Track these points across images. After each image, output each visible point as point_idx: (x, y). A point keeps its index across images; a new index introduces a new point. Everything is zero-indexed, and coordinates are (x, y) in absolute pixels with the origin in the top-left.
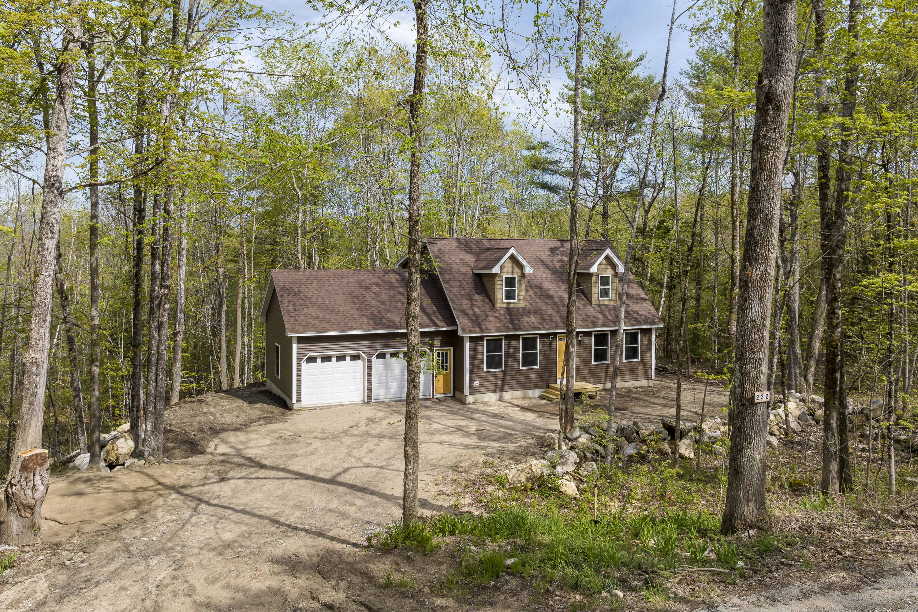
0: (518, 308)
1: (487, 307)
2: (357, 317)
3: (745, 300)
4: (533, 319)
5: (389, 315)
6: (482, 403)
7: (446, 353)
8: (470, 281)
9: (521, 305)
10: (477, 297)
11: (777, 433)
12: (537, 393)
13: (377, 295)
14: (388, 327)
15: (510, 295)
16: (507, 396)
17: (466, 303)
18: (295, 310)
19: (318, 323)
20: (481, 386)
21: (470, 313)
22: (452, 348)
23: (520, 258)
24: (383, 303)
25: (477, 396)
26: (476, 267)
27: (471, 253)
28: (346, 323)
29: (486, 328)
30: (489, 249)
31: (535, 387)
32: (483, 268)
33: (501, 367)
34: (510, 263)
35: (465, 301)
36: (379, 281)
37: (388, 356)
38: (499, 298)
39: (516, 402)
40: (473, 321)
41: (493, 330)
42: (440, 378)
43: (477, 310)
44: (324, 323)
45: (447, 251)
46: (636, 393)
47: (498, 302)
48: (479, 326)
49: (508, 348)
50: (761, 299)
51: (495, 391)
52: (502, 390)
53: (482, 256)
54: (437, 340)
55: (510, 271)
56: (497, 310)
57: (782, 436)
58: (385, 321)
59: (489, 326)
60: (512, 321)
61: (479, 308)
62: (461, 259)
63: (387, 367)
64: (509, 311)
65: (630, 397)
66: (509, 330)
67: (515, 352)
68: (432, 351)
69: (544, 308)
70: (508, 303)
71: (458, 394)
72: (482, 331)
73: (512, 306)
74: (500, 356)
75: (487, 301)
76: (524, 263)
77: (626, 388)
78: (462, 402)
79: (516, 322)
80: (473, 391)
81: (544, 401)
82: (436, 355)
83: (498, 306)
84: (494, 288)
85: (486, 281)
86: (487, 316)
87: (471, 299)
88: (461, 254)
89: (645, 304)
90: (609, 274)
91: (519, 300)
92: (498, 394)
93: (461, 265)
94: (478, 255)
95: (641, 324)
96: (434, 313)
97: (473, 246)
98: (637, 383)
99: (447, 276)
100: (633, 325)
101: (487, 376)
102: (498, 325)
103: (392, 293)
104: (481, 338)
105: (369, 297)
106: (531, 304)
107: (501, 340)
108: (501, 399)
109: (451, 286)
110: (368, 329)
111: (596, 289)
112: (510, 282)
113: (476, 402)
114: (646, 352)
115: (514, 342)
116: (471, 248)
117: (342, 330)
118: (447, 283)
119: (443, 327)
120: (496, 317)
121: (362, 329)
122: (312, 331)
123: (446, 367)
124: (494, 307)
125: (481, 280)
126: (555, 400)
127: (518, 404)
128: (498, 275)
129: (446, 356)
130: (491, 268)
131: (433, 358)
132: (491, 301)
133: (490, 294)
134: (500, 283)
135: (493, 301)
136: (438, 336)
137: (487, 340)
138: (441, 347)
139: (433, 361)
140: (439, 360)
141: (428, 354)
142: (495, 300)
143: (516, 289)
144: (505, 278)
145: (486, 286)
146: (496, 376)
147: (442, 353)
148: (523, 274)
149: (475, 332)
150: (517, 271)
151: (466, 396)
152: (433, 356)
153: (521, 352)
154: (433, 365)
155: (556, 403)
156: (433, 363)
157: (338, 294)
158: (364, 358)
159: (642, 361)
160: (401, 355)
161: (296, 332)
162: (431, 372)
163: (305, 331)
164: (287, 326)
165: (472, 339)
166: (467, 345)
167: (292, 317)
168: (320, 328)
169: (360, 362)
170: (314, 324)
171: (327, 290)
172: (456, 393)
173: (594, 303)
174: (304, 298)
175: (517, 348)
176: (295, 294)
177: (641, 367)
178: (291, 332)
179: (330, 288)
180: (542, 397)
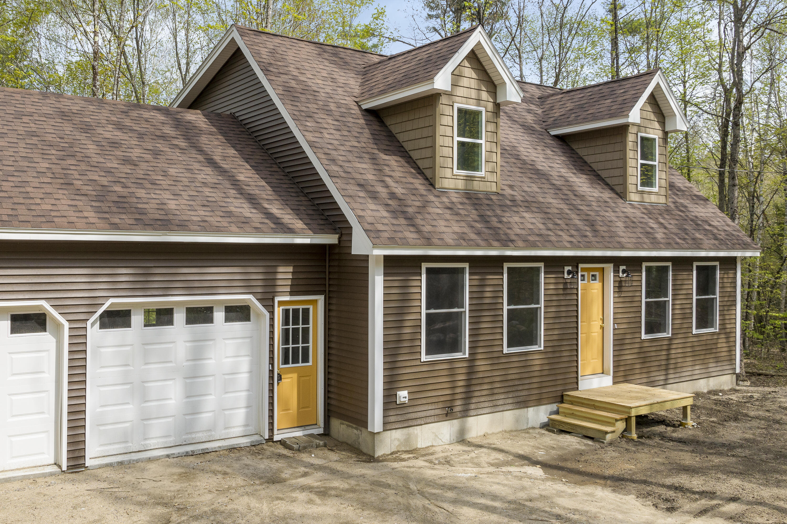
0: (485, 194)
1: (416, 184)
4: (529, 220)
6: (416, 454)
7: (306, 312)
8: (362, 121)
9: (492, 187)
10: (384, 159)
12: (543, 415)
15: (469, 157)
20: (415, 403)
22: (321, 298)
23: (494, 59)
25: (405, 434)
31: (539, 401)
32: (390, 94)
33: (461, 349)
34: (470, 73)
37: (137, 319)
38: (445, 162)
40: (394, 213)
41: (448, 240)
42: (290, 382)
45: (291, 59)
47: (444, 172)
48: (413, 226)
49: (476, 296)
51: (449, 414)
52: (465, 413)
54: (285, 273)
55: (471, 93)
56: (444, 192)
60: (483, 218)
61: (399, 182)
64: (472, 196)
67: (492, 307)
68: (268, 303)
69: (541, 200)
70: (470, 179)
71: (340, 428)
72: (424, 241)
73: (477, 186)
74: (460, 318)
75: (412, 171)
76: (504, 74)
78: (361, 452)
79: (495, 224)
80: (392, 421)
82: (278, 312)
83: (443, 182)
84: (432, 136)
85: (399, 126)
86: (425, 204)
87: (373, 163)
88: (326, 67)
90: (655, 134)
91: (489, 173)
92: (456, 423)
101: (426, 375)
102: (461, 230)
107: (463, 270)
108: (461, 439)
109: (319, 125)
111: (634, 165)
112: (470, 122)
113: (401, 452)
115: (492, 279)
116: (346, 63)
118: (309, 117)
119: (302, 232)
120: (447, 209)
123: (306, 350)
124: (432, 185)
125: (388, 122)
126: (609, 437)
127: (521, 452)
128: (444, 100)
129: (306, 321)
130: (430, 78)
131: (272, 326)
132: (420, 172)
133: (415, 155)
134: (446, 120)
135: (428, 173)
136: (286, 261)
137: (429, 271)
138: (292, 293)
139: (272, 332)
140: (286, 332)
141: (259, 315)
142: (433, 168)
143: (482, 141)
144: (460, 110)
145: (401, 137)
146: (452, 372)
147: (296, 312)
148: (497, 106)
149: (405, 244)
150: (485, 95)
151: (373, 434)
152: (272, 319)
153: (506, 307)
154: (272, 345)
155: (611, 444)
156: (272, 338)
158: (58, 326)
159: (723, 328)
160: (180, 317)
162: (267, 366)
165: (391, 265)
166: (378, 284)
169: (44, 340)
172: (335, 423)
173: (632, 197)
175: (498, 295)
177: (722, 344)
180: (551, 427)
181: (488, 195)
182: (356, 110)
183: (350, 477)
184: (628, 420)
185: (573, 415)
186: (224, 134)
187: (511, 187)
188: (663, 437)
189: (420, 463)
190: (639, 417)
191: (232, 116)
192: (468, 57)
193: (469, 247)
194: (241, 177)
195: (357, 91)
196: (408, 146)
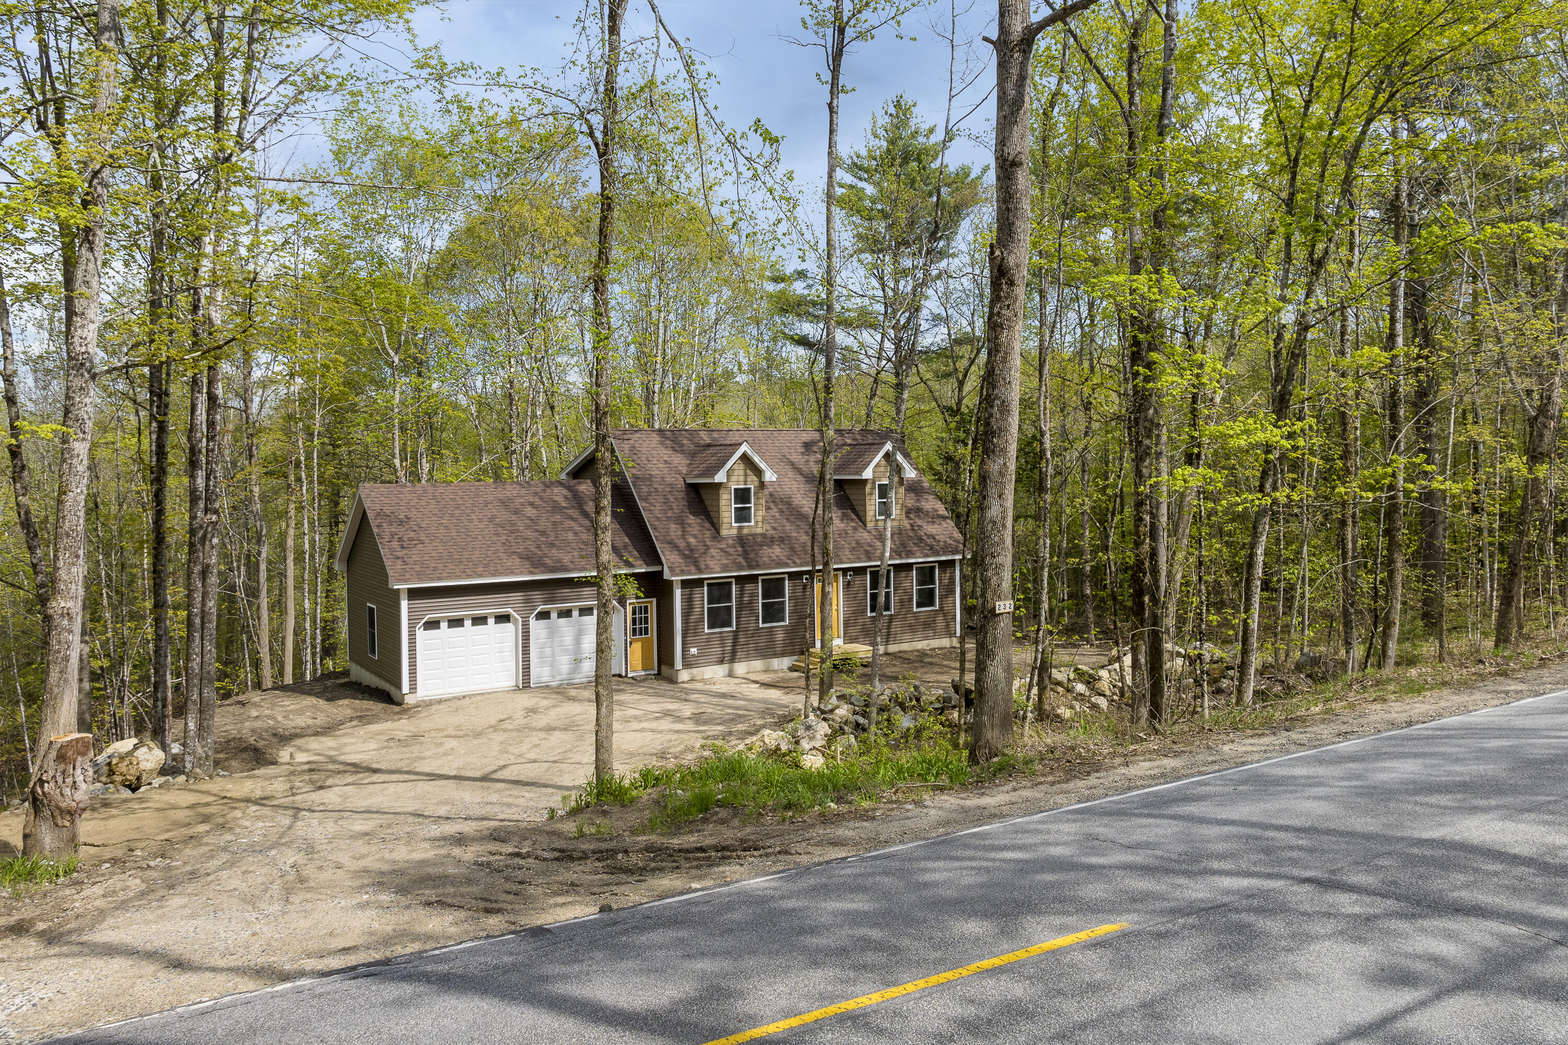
1: (708, 534)
2: (504, 556)
3: (984, 498)
4: (777, 551)
5: (554, 551)
6: (703, 681)
7: (646, 608)
8: (681, 495)
9: (759, 531)
10: (691, 519)
11: (1108, 693)
12: (786, 662)
13: (534, 521)
14: (553, 570)
15: (742, 515)
16: (741, 668)
17: (674, 530)
18: (402, 547)
19: (441, 566)
20: (700, 655)
21: (682, 544)
22: (654, 600)
23: (756, 459)
24: (543, 533)
25: (695, 671)
26: (689, 473)
27: (682, 452)
28: (486, 566)
29: (707, 566)
30: (709, 445)
31: (783, 654)
32: (700, 476)
33: (730, 625)
34: (742, 466)
35: (673, 526)
36: (537, 501)
37: (554, 615)
38: (725, 520)
39: (753, 677)
40: (685, 557)
41: (717, 568)
42: (637, 648)
43: (692, 540)
44: (452, 567)
45: (644, 450)
46: (932, 656)
47: (724, 526)
48: (696, 564)
49: (740, 596)
50: (1000, 496)
51: (721, 662)
52: (733, 660)
53: (699, 457)
54: (632, 588)
55: (742, 478)
56: (723, 539)
57: (1115, 697)
58: (548, 561)
59: (711, 563)
60: (745, 554)
61: (695, 536)
62: (666, 462)
63: (553, 633)
64: (741, 539)
65: (921, 662)
66: (741, 568)
67: (751, 602)
68: (624, 605)
69: (794, 534)
70: (740, 528)
71: (665, 670)
72: (701, 572)
73: (745, 531)
74: (729, 609)
75: (708, 525)
76: (763, 465)
77: (918, 651)
78: (672, 680)
79: (752, 556)
80: (687, 665)
81: (796, 674)
82: (629, 609)
83: (724, 532)
84: (718, 506)
85: (706, 496)
86: (707, 548)
87: (681, 523)
88: (666, 454)
89: (944, 525)
91: (757, 522)
92: (726, 666)
93: (666, 471)
94: (692, 455)
95: (938, 555)
96: (626, 547)
97: (685, 442)
98: (935, 643)
99: (645, 489)
100: (927, 556)
101: (708, 640)
102: (725, 561)
103: (557, 517)
104: (699, 583)
105: (521, 525)
107: (730, 583)
108: (731, 675)
109: (652, 505)
110: (522, 573)
111: (873, 503)
112: (742, 495)
113: (692, 680)
114: (946, 596)
115: (749, 587)
116: (682, 445)
117: (480, 576)
118: (645, 499)
119: (640, 567)
120: (722, 550)
121: (512, 573)
122: (432, 580)
123: (646, 629)
124: (718, 534)
125: (698, 493)
127: (759, 680)
128: (724, 485)
129: (646, 612)
130: (712, 475)
131: (626, 616)
132: (711, 525)
133: (709, 515)
134: (726, 496)
135: (716, 526)
137: (709, 585)
138: (637, 598)
139: (626, 620)
140: (634, 619)
141: (618, 610)
142: (719, 524)
143: (752, 505)
144: (735, 490)
145: (703, 503)
146: (723, 640)
147: (640, 608)
148: (761, 483)
149: (690, 573)
150: (751, 478)
151: (678, 671)
152: (626, 613)
153: (760, 602)
154: (626, 627)
156: (626, 623)
157: (470, 521)
158: (516, 620)
159: (941, 609)
160: (575, 613)
161: (406, 581)
162: (623, 638)
163: (421, 580)
164: (390, 573)
165: (685, 584)
166: (678, 593)
167: (398, 558)
168: (445, 575)
169: (509, 626)
170: (435, 569)
171: (452, 515)
172: (663, 667)
173: (870, 525)
174: (415, 528)
175: (754, 595)
176: (401, 523)
177: (940, 618)
178: (399, 581)
179: (457, 512)
180: (793, 669)
181: (754, 535)
182: (681, 485)
187: (774, 529)
189: (703, 684)
192: (740, 458)
195: (685, 470)
196: (706, 508)
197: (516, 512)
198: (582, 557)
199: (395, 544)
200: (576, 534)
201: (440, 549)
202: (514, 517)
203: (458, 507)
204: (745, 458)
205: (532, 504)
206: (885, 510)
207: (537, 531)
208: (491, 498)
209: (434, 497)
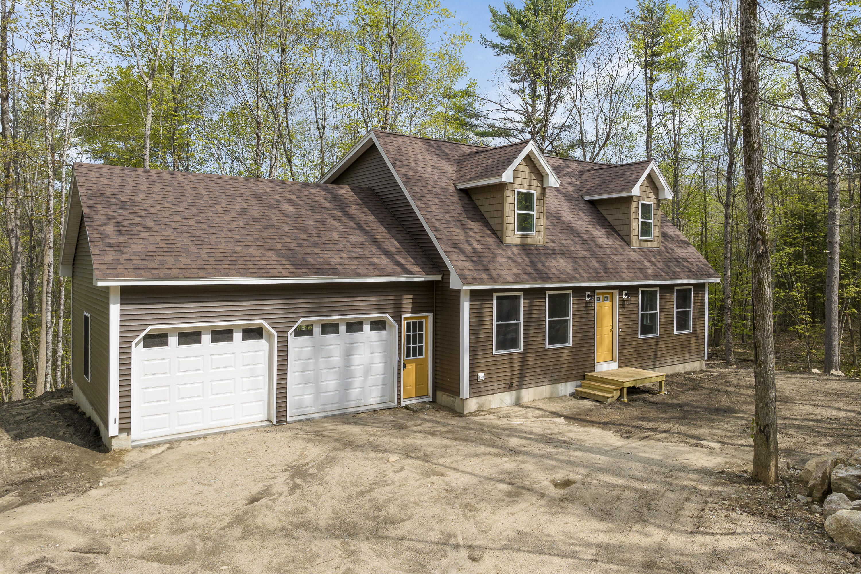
0: (537, 246)
1: (491, 241)
2: (257, 253)
4: (562, 264)
5: (318, 251)
6: (490, 411)
7: (421, 323)
8: (456, 199)
9: (540, 242)
10: (471, 224)
12: (569, 388)
13: (292, 218)
14: (319, 272)
15: (525, 223)
16: (530, 395)
17: (456, 233)
18: (120, 233)
19: (170, 260)
20: (489, 380)
21: (467, 248)
22: (430, 315)
23: (542, 160)
24: (304, 230)
25: (483, 400)
26: (459, 179)
27: (448, 160)
28: (234, 263)
29: (496, 276)
31: (566, 379)
32: (477, 178)
33: (518, 346)
34: (527, 168)
35: (454, 230)
37: (317, 330)
38: (510, 227)
39: (549, 406)
40: (474, 262)
41: (510, 279)
42: (412, 368)
43: (477, 246)
44: (184, 260)
45: (410, 153)
47: (508, 234)
48: (487, 270)
49: (528, 313)
51: (509, 388)
52: (520, 387)
53: (467, 164)
54: (408, 300)
55: (526, 181)
56: (509, 247)
58: (312, 261)
59: (504, 272)
60: (533, 264)
61: (479, 241)
62: (434, 167)
63: (315, 352)
64: (526, 249)
66: (535, 281)
67: (538, 320)
68: (397, 318)
69: (572, 248)
70: (525, 237)
71: (443, 397)
72: (491, 281)
73: (529, 241)
74: (517, 327)
75: (490, 232)
76: (547, 168)
78: (457, 411)
80: (474, 392)
82: (404, 324)
83: (508, 240)
84: (502, 211)
85: (488, 198)
86: (495, 256)
87: (463, 227)
88: (432, 159)
90: (651, 201)
91: (539, 232)
92: (513, 393)
93: (435, 175)
96: (398, 252)
97: (448, 152)
99: (418, 190)
101: (496, 363)
102: (515, 271)
103: (319, 216)
104: (488, 294)
105: (278, 220)
106: (553, 241)
107: (519, 297)
108: (518, 403)
110: (280, 275)
111: (636, 222)
112: (526, 201)
113: (480, 411)
114: (699, 319)
115: (537, 302)
116: (446, 154)
117: (225, 275)
119: (419, 274)
120: (509, 258)
121: (267, 274)
122: (156, 276)
123: (421, 348)
124: (501, 242)
125: (474, 198)
126: (609, 400)
127: (554, 410)
128: (509, 187)
129: (421, 329)
130: (498, 174)
131: (400, 333)
132: (494, 232)
133: (491, 221)
134: (509, 200)
135: (499, 233)
136: (409, 293)
137: (498, 298)
138: (412, 312)
139: (400, 337)
140: (408, 337)
141: (391, 326)
142: (502, 230)
143: (534, 213)
144: (519, 193)
145: (482, 209)
146: (511, 362)
147: (415, 324)
148: (544, 189)
150: (535, 182)
151: (463, 400)
152: (400, 329)
153: (547, 319)
154: (400, 345)
155: (611, 404)
156: (400, 341)
157: (215, 212)
158: (270, 335)
159: (695, 330)
160: (343, 328)
161: (117, 277)
162: (397, 359)
163: (139, 276)
164: (96, 264)
165: (474, 295)
166: (466, 307)
167: (110, 245)
168: (175, 271)
169: (262, 344)
170: (162, 262)
171: (191, 204)
172: (439, 394)
173: (635, 244)
174: (142, 213)
175: (542, 312)
176: (123, 206)
177: (694, 341)
178: (106, 276)
179: (198, 201)
180: (576, 395)
182: (452, 190)
183: (448, 425)
184: (622, 390)
185: (589, 388)
186: (366, 204)
188: (644, 400)
189: (492, 416)
190: (628, 388)
191: (370, 188)
192: (525, 160)
193: (522, 282)
194: (378, 237)
195: (453, 176)
196: (487, 215)
197: (271, 207)
198: (351, 260)
199: (109, 229)
200: (342, 234)
201: (172, 239)
202: (268, 213)
203: (201, 197)
204: (529, 159)
205: (290, 201)
206: (646, 230)
207: (296, 228)
208: (240, 192)
209: (171, 184)
